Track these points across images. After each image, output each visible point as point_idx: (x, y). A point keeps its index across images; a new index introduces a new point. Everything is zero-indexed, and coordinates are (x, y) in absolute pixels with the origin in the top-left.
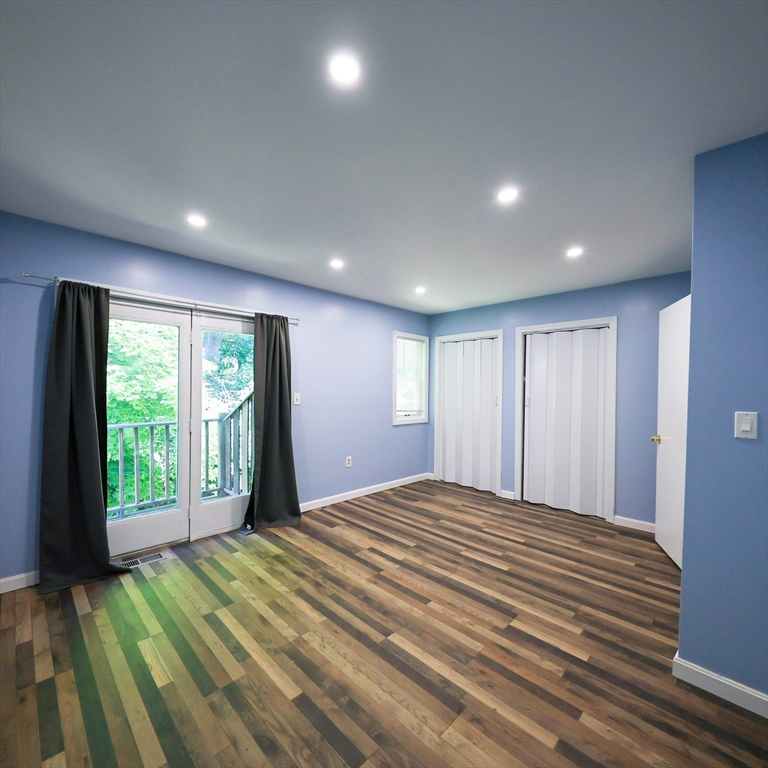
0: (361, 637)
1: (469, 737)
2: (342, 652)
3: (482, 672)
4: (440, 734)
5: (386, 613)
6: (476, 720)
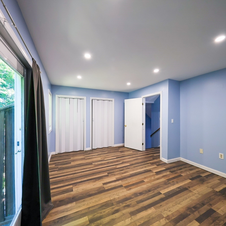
2: (171, 206)
4: (196, 194)
5: (149, 191)
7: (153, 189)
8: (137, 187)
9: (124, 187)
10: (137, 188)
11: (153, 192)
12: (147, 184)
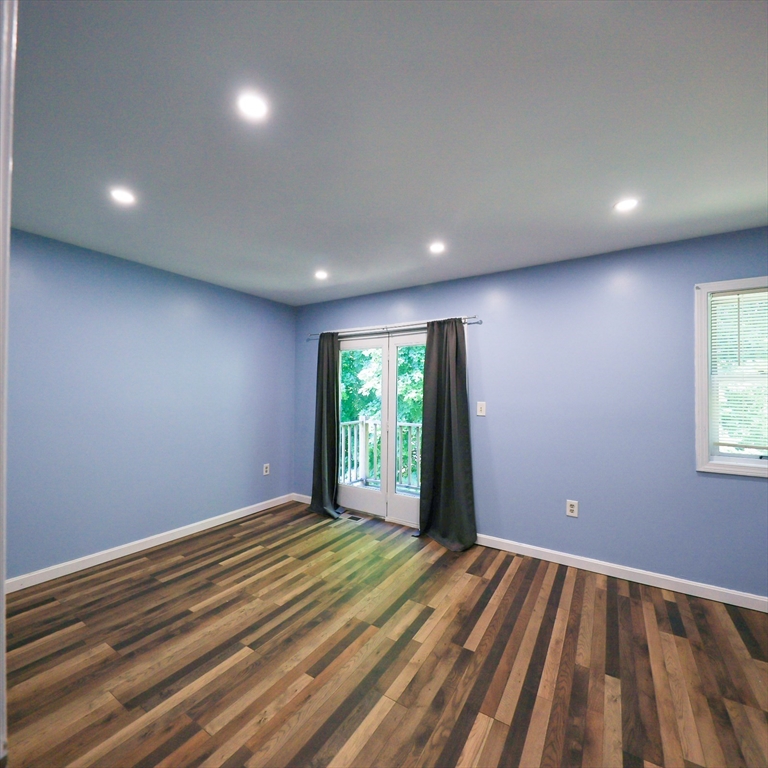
0: (251, 629)
1: (96, 712)
3: (168, 729)
4: (111, 692)
5: (289, 641)
6: (110, 719)
7: (274, 654)
8: (330, 639)
9: (369, 625)
10: (329, 635)
11: (275, 642)
12: (296, 664)
